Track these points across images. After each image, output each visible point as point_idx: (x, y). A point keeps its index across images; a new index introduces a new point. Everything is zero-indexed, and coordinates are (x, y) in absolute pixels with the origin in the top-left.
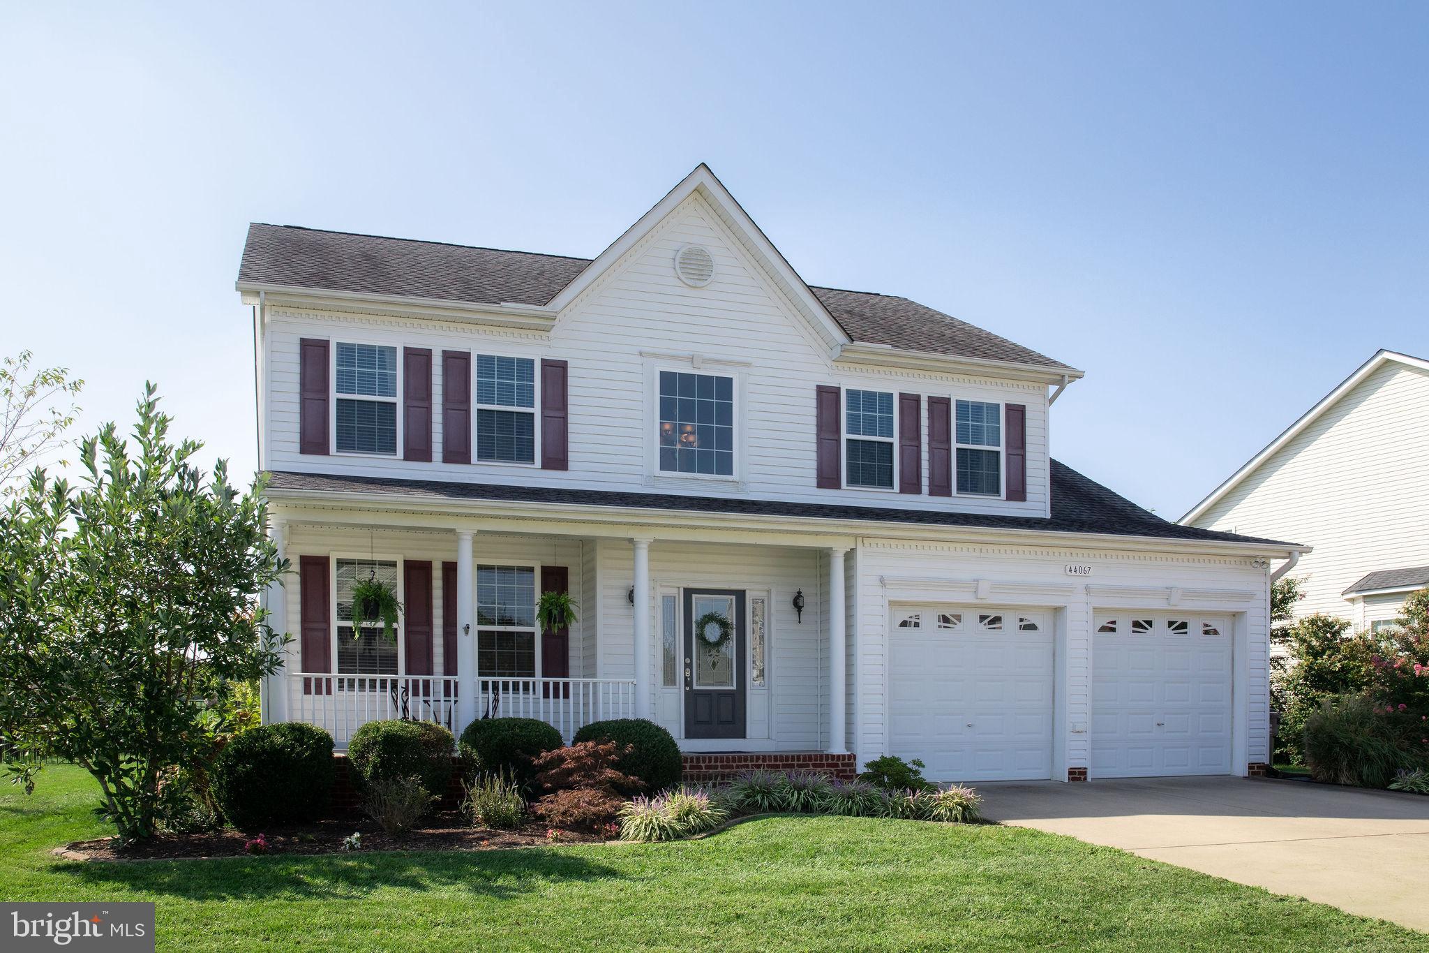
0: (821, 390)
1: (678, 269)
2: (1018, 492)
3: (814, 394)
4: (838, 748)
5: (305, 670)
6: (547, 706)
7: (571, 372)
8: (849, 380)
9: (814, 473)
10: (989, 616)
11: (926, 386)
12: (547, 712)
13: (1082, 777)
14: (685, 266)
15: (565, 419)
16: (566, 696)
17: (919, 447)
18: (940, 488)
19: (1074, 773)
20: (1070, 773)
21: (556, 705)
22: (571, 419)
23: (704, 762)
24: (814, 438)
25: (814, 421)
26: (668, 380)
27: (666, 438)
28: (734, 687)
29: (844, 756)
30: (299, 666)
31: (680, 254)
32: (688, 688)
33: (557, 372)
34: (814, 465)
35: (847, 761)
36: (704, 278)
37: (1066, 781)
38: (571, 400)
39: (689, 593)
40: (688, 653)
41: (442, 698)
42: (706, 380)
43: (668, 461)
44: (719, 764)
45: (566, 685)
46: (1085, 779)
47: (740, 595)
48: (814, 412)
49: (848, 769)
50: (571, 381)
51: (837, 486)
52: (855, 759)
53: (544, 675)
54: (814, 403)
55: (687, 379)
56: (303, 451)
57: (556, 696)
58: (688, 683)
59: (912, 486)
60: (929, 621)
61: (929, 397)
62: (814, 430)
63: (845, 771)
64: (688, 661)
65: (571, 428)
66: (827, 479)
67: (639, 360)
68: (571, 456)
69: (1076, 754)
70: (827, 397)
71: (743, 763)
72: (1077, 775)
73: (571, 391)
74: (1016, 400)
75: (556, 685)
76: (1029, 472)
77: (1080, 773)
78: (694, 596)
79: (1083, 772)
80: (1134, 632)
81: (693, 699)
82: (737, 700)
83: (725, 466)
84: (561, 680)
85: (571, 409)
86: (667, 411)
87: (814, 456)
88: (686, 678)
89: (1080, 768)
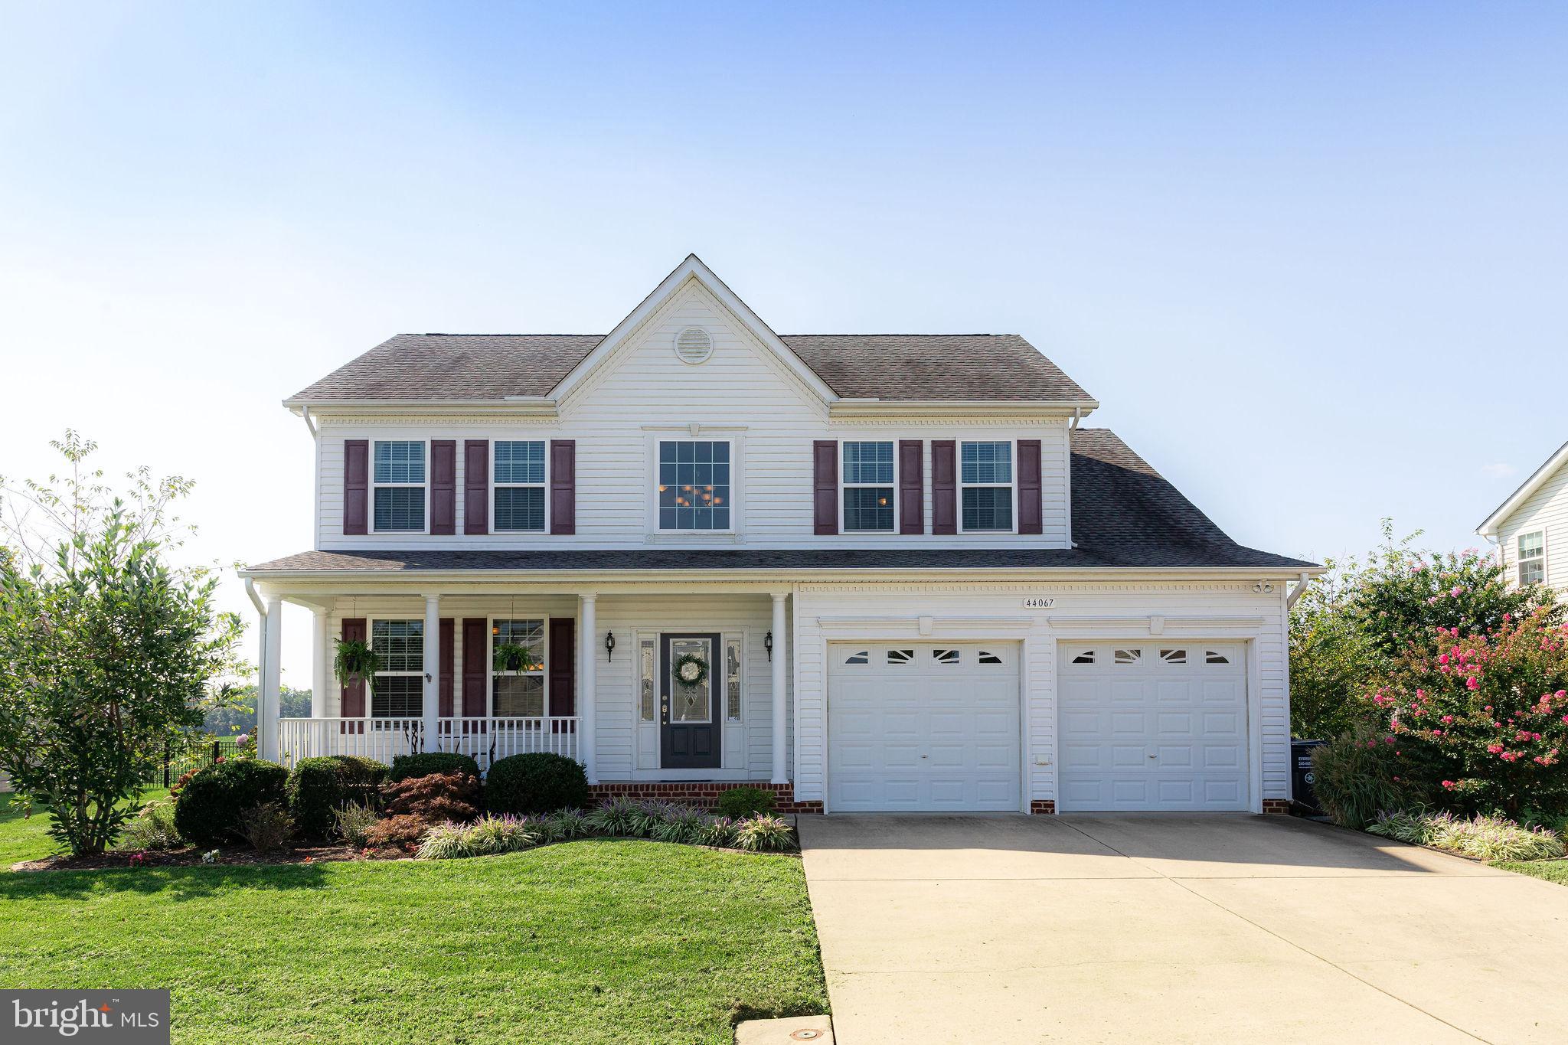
0: (817, 445)
1: (677, 349)
2: (1032, 524)
3: (811, 449)
4: (779, 778)
5: (344, 714)
6: (555, 739)
7: (578, 449)
8: (845, 434)
9: (811, 522)
10: (942, 652)
11: (928, 431)
12: (555, 745)
13: (1049, 810)
14: (684, 346)
15: (572, 490)
16: (572, 731)
17: (921, 490)
18: (945, 526)
19: (1040, 805)
20: (1033, 805)
21: (564, 739)
22: (578, 490)
23: (642, 790)
24: (811, 490)
25: (811, 474)
26: (667, 448)
27: (666, 498)
28: (711, 722)
29: (781, 785)
30: (339, 711)
31: (678, 336)
32: (665, 723)
33: (565, 451)
34: (811, 514)
35: (784, 790)
36: (701, 355)
37: (1029, 813)
38: (578, 474)
39: (665, 638)
40: (665, 690)
41: (461, 735)
42: (704, 446)
43: (666, 522)
44: (656, 792)
45: (572, 722)
46: (1053, 811)
47: (716, 638)
48: (811, 465)
49: (786, 797)
50: (578, 458)
51: (835, 532)
52: (793, 789)
53: (552, 714)
54: (811, 457)
55: (685, 447)
56: (346, 533)
57: (564, 731)
58: (665, 717)
59: (913, 526)
60: (878, 657)
61: (932, 441)
62: (811, 481)
63: (783, 799)
64: (665, 698)
65: (578, 497)
66: (824, 525)
67: (641, 433)
68: (578, 522)
69: (1043, 786)
70: (824, 451)
71: (680, 791)
72: (1042, 807)
73: (578, 465)
74: (1029, 435)
75: (564, 723)
76: (1045, 505)
77: (1046, 806)
78: (671, 640)
79: (1050, 805)
80: (1117, 662)
81: (669, 733)
82: (713, 732)
83: (722, 520)
84: (569, 719)
85: (578, 481)
86: (666, 476)
87: (811, 506)
88: (662, 713)
89: (1047, 801)
